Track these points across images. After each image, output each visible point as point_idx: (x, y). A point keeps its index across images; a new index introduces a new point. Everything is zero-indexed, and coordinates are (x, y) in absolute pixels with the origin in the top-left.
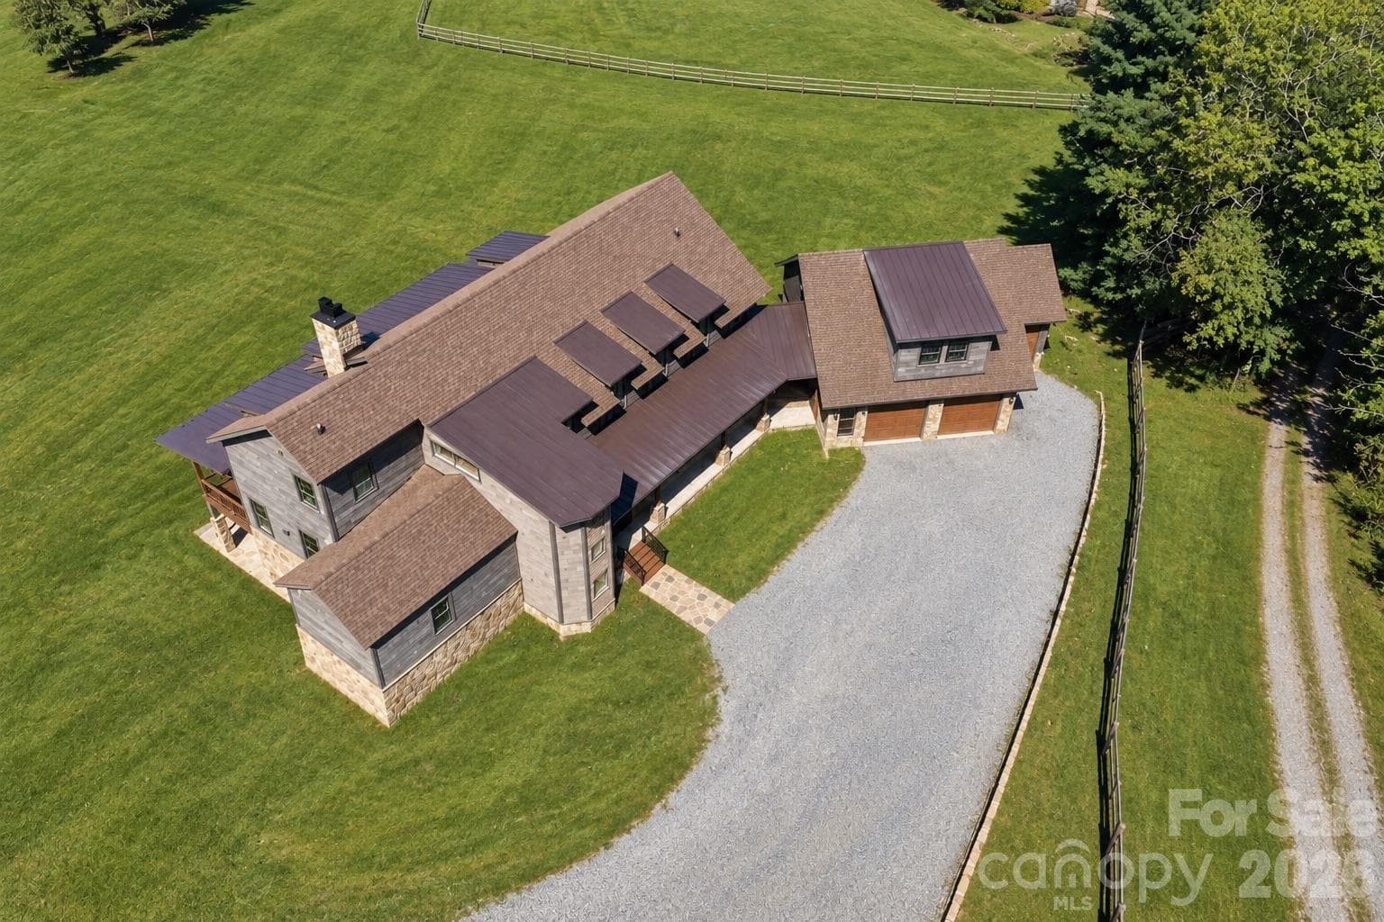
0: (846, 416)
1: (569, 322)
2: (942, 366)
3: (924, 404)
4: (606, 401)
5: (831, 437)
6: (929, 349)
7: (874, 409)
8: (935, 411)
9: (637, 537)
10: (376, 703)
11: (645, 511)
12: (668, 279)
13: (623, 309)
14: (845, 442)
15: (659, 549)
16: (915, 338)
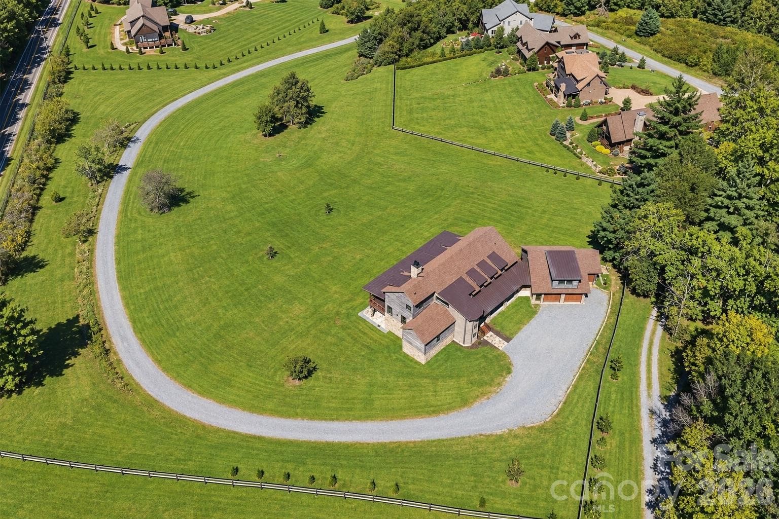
0: (538, 296)
1: (468, 268)
2: (565, 285)
3: (560, 294)
4: (478, 289)
5: (533, 301)
6: (561, 282)
7: (545, 294)
8: (563, 296)
9: (483, 324)
10: (421, 359)
11: (485, 318)
12: (493, 256)
13: (482, 264)
14: (538, 302)
15: (489, 328)
16: (557, 279)
